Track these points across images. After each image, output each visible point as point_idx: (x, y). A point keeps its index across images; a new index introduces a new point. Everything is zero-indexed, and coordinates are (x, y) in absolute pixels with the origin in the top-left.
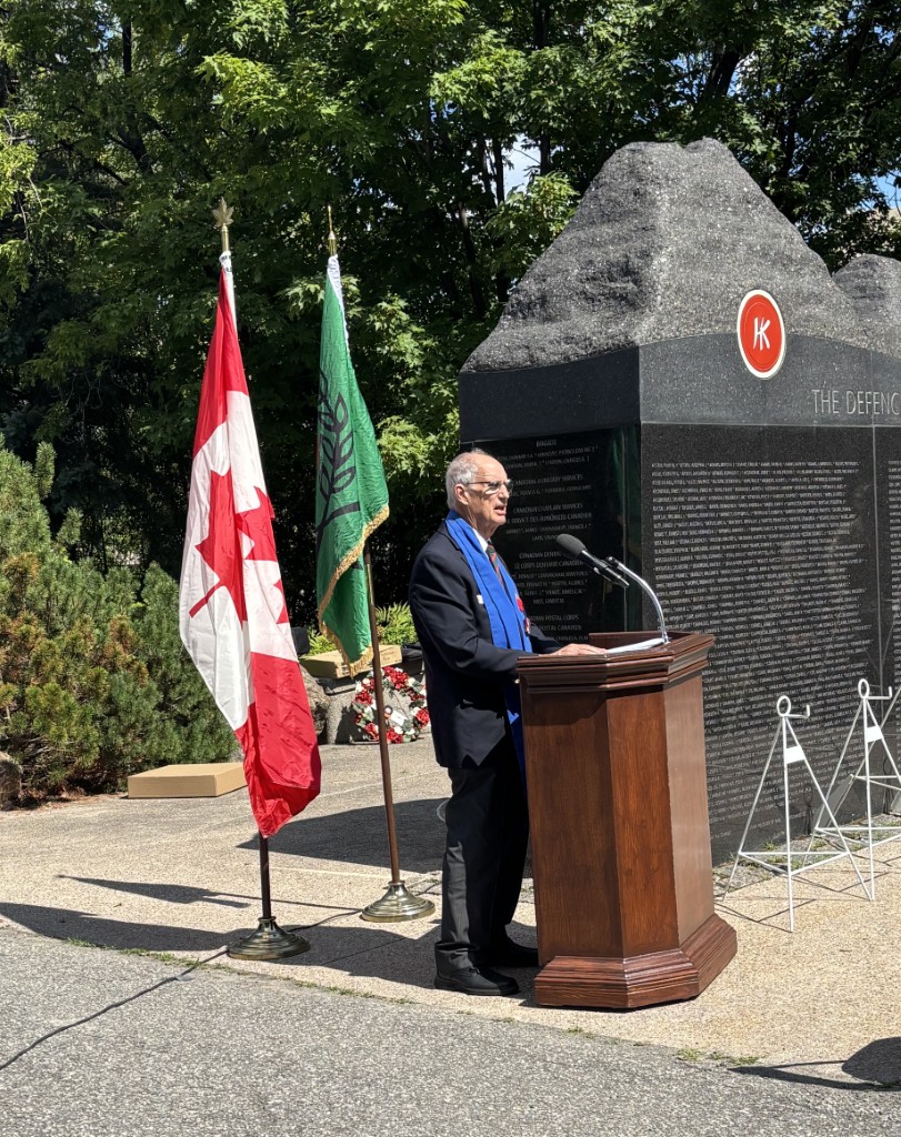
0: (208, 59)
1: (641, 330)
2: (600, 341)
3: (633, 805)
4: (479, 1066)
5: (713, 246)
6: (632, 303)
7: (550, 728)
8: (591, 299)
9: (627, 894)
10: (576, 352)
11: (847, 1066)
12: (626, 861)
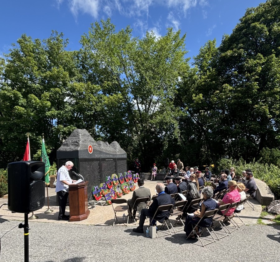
0: (16, 106)
1: (79, 149)
2: (74, 149)
3: (81, 199)
4: (65, 229)
5: (85, 140)
6: (78, 146)
7: (72, 191)
8: (73, 145)
9: (80, 209)
10: (71, 150)
11: (105, 224)
12: (80, 205)
